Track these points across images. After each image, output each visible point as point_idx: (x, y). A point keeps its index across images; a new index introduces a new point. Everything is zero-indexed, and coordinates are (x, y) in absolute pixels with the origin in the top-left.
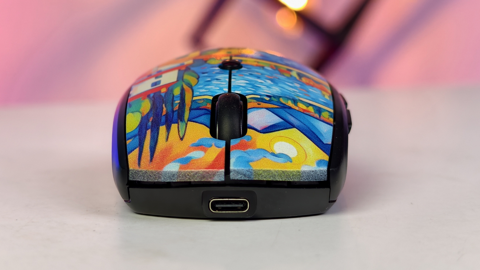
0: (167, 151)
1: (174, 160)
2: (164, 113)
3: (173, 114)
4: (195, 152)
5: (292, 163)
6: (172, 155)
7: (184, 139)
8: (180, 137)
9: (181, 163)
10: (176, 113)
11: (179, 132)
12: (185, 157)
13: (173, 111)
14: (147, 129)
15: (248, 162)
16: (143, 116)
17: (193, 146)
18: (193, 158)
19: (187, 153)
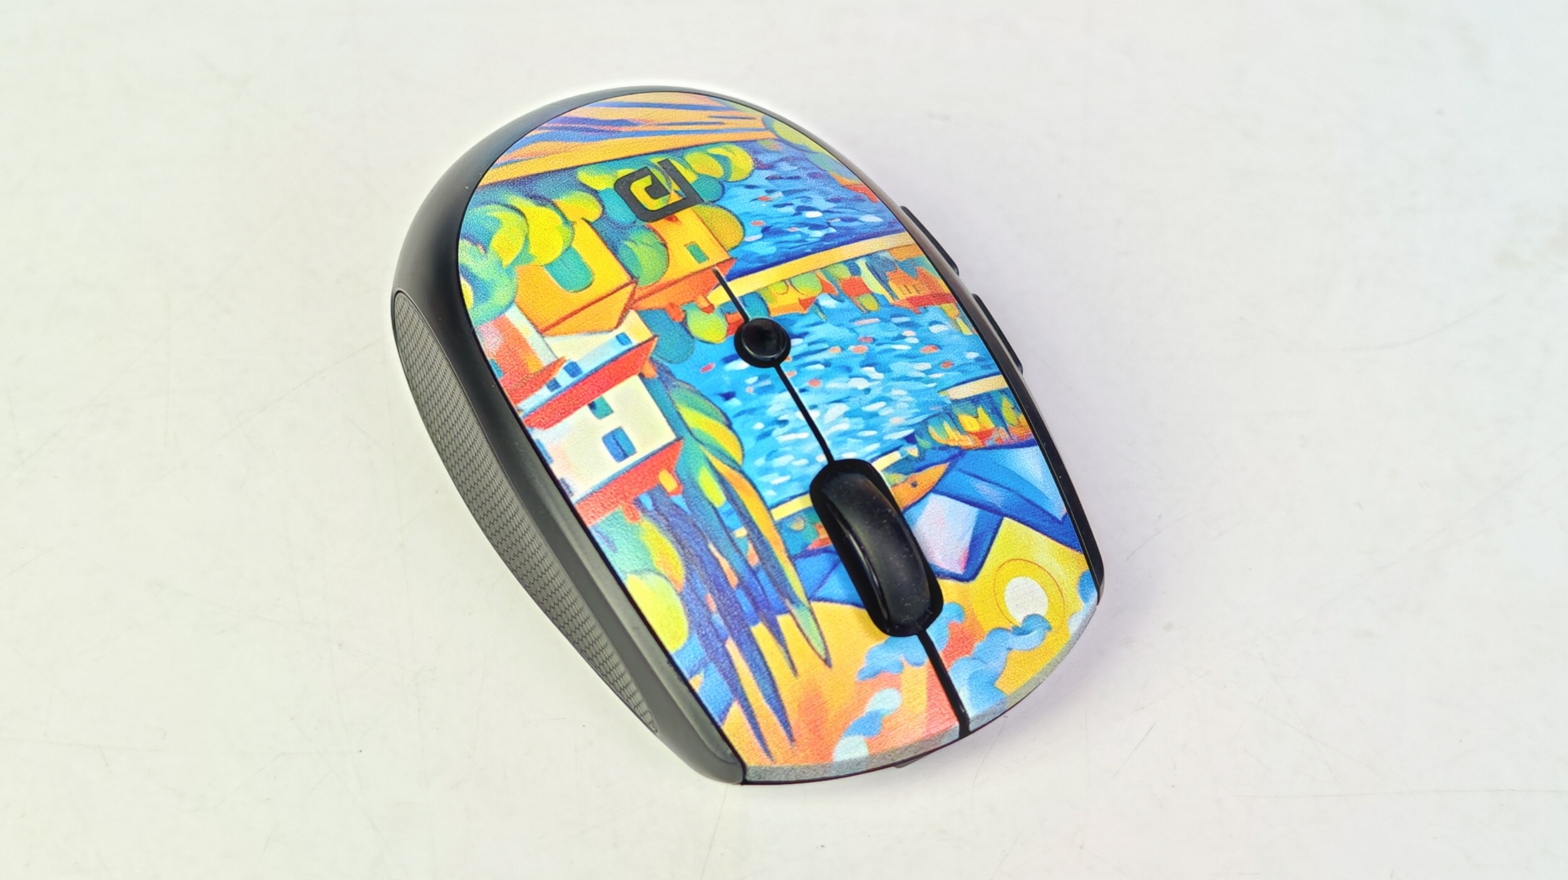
0: (814, 703)
1: (844, 730)
2: (733, 580)
3: (757, 579)
4: (877, 696)
5: (1053, 630)
6: (833, 714)
7: (834, 660)
8: (820, 657)
9: (864, 735)
10: (762, 575)
11: (808, 640)
12: (864, 715)
13: (754, 573)
14: (723, 641)
15: (992, 682)
16: (679, 590)
17: (863, 679)
18: (882, 712)
19: (863, 701)
